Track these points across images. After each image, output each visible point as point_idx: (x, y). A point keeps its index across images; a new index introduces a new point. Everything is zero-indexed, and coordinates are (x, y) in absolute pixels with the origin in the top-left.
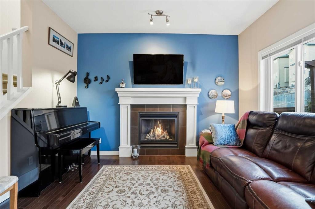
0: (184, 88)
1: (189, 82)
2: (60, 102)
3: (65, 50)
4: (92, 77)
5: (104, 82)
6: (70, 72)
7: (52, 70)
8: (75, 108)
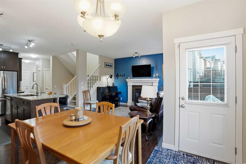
0: (152, 78)
1: (154, 76)
2: (108, 85)
3: (110, 67)
4: (119, 75)
5: (123, 77)
6: (111, 75)
7: (106, 74)
8: (113, 86)
